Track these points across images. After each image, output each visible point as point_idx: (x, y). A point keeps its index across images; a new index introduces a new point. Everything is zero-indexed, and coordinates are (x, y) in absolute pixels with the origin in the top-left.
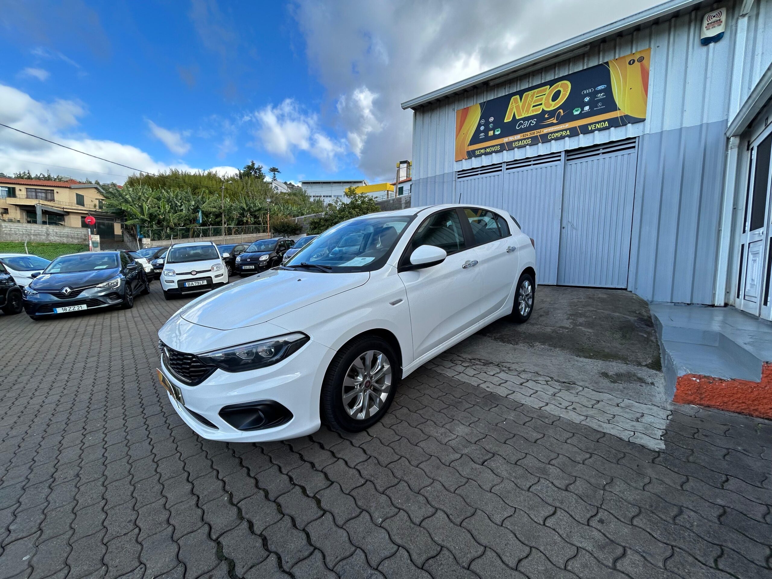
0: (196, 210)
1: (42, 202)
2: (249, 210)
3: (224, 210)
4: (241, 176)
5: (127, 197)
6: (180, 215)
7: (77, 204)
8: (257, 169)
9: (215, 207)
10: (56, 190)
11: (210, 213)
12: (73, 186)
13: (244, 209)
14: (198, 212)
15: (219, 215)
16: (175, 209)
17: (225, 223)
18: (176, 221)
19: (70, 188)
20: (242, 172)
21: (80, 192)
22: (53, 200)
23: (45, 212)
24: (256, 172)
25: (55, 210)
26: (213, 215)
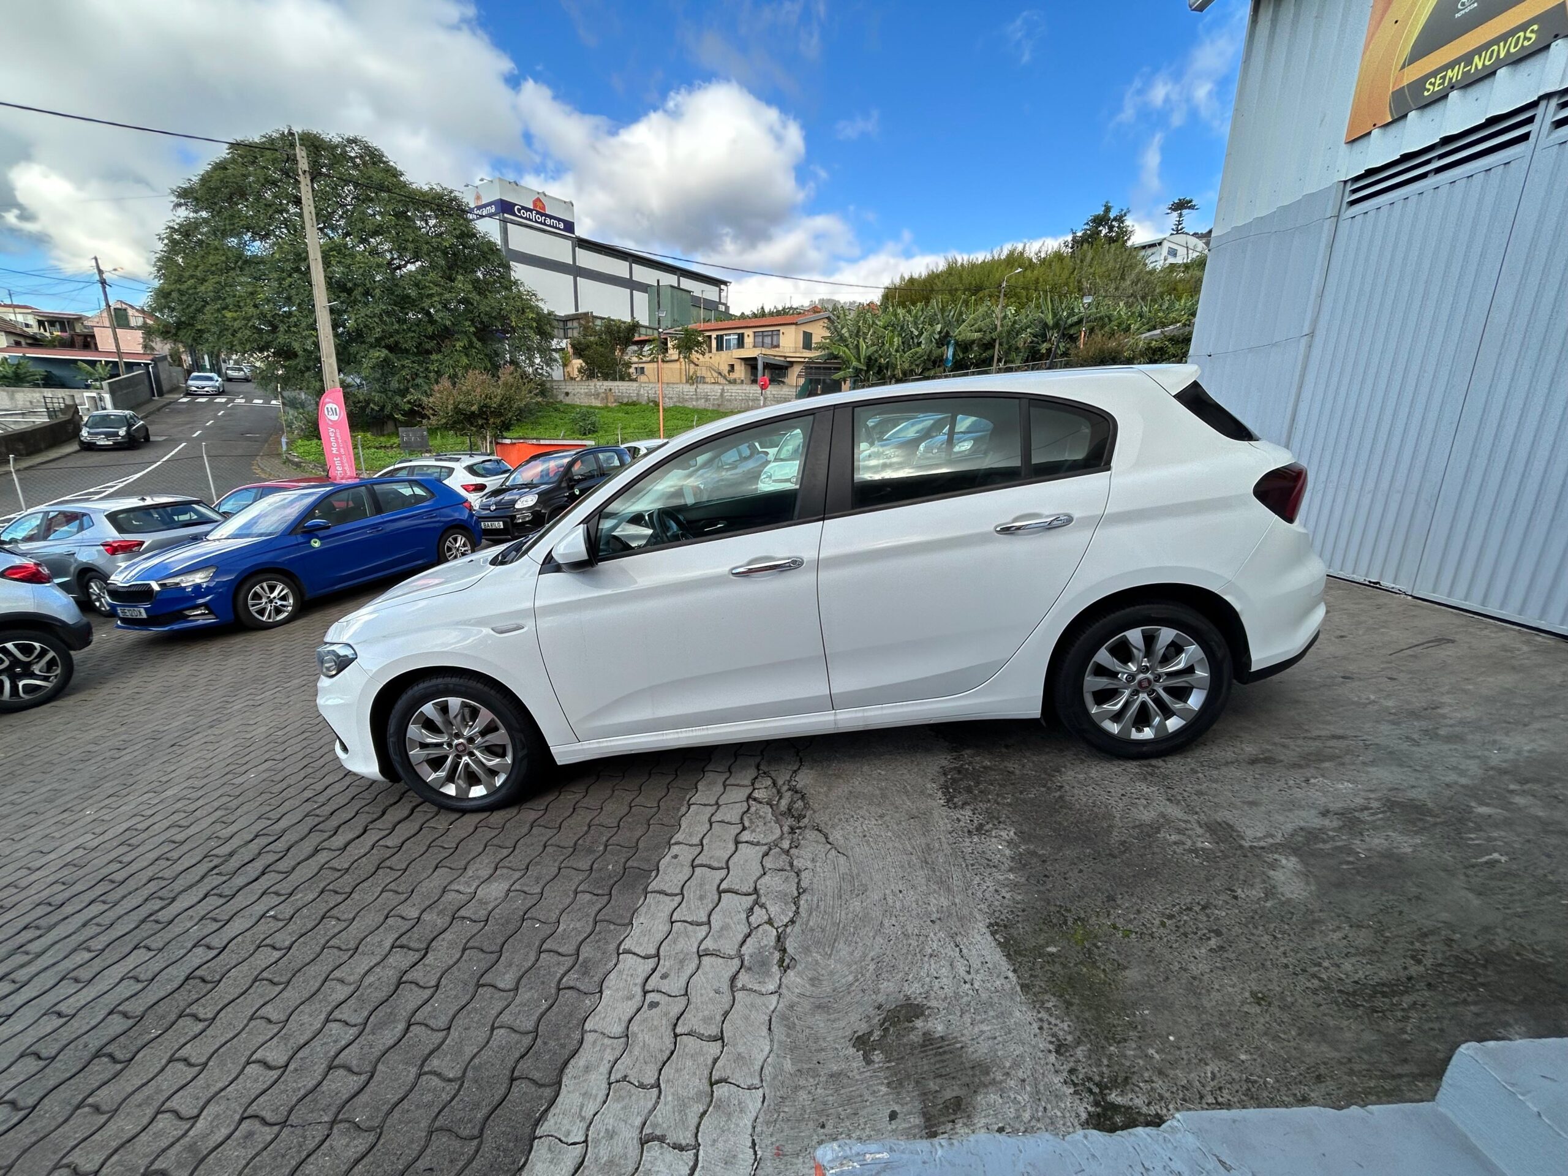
0: (943, 340)
1: (764, 351)
2: (1056, 325)
3: (1000, 335)
4: (1077, 243)
5: (844, 331)
6: (917, 353)
7: (804, 348)
8: (1115, 219)
9: (980, 330)
10: (782, 329)
11: (973, 342)
12: (801, 319)
13: (1046, 324)
14: (948, 344)
15: (989, 346)
16: (908, 342)
17: (999, 360)
18: (906, 366)
19: (796, 324)
20: (1079, 234)
21: (808, 329)
22: (778, 346)
23: (767, 366)
24: (1111, 228)
25: (779, 360)
26: (978, 345)
